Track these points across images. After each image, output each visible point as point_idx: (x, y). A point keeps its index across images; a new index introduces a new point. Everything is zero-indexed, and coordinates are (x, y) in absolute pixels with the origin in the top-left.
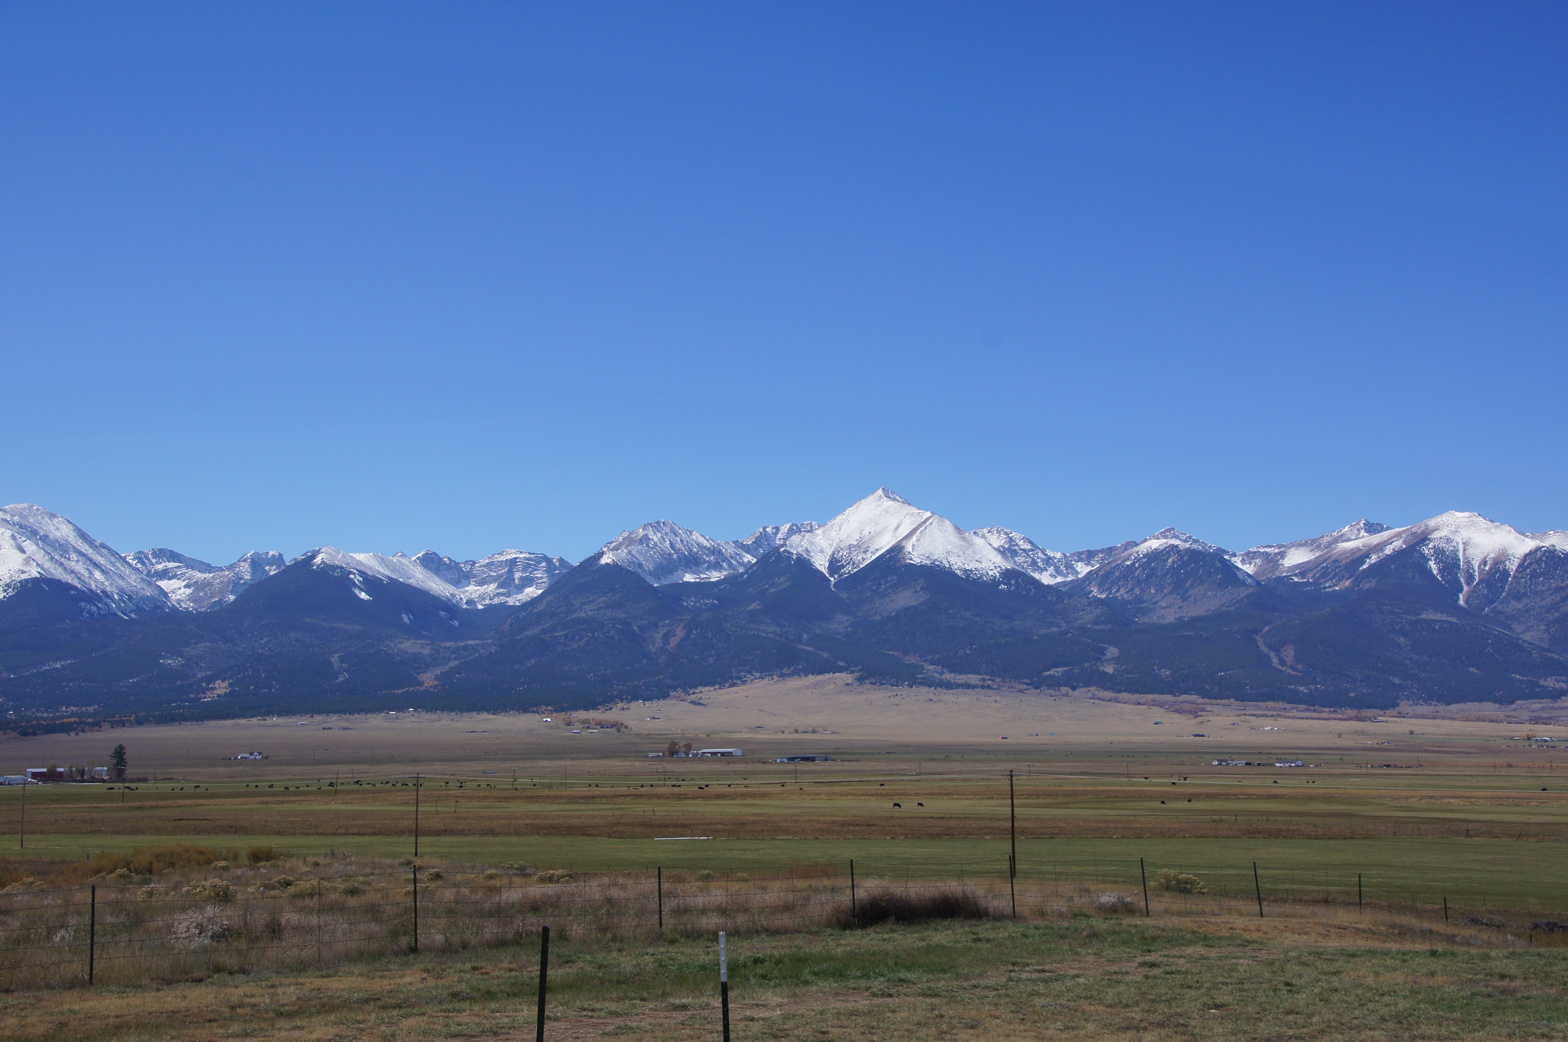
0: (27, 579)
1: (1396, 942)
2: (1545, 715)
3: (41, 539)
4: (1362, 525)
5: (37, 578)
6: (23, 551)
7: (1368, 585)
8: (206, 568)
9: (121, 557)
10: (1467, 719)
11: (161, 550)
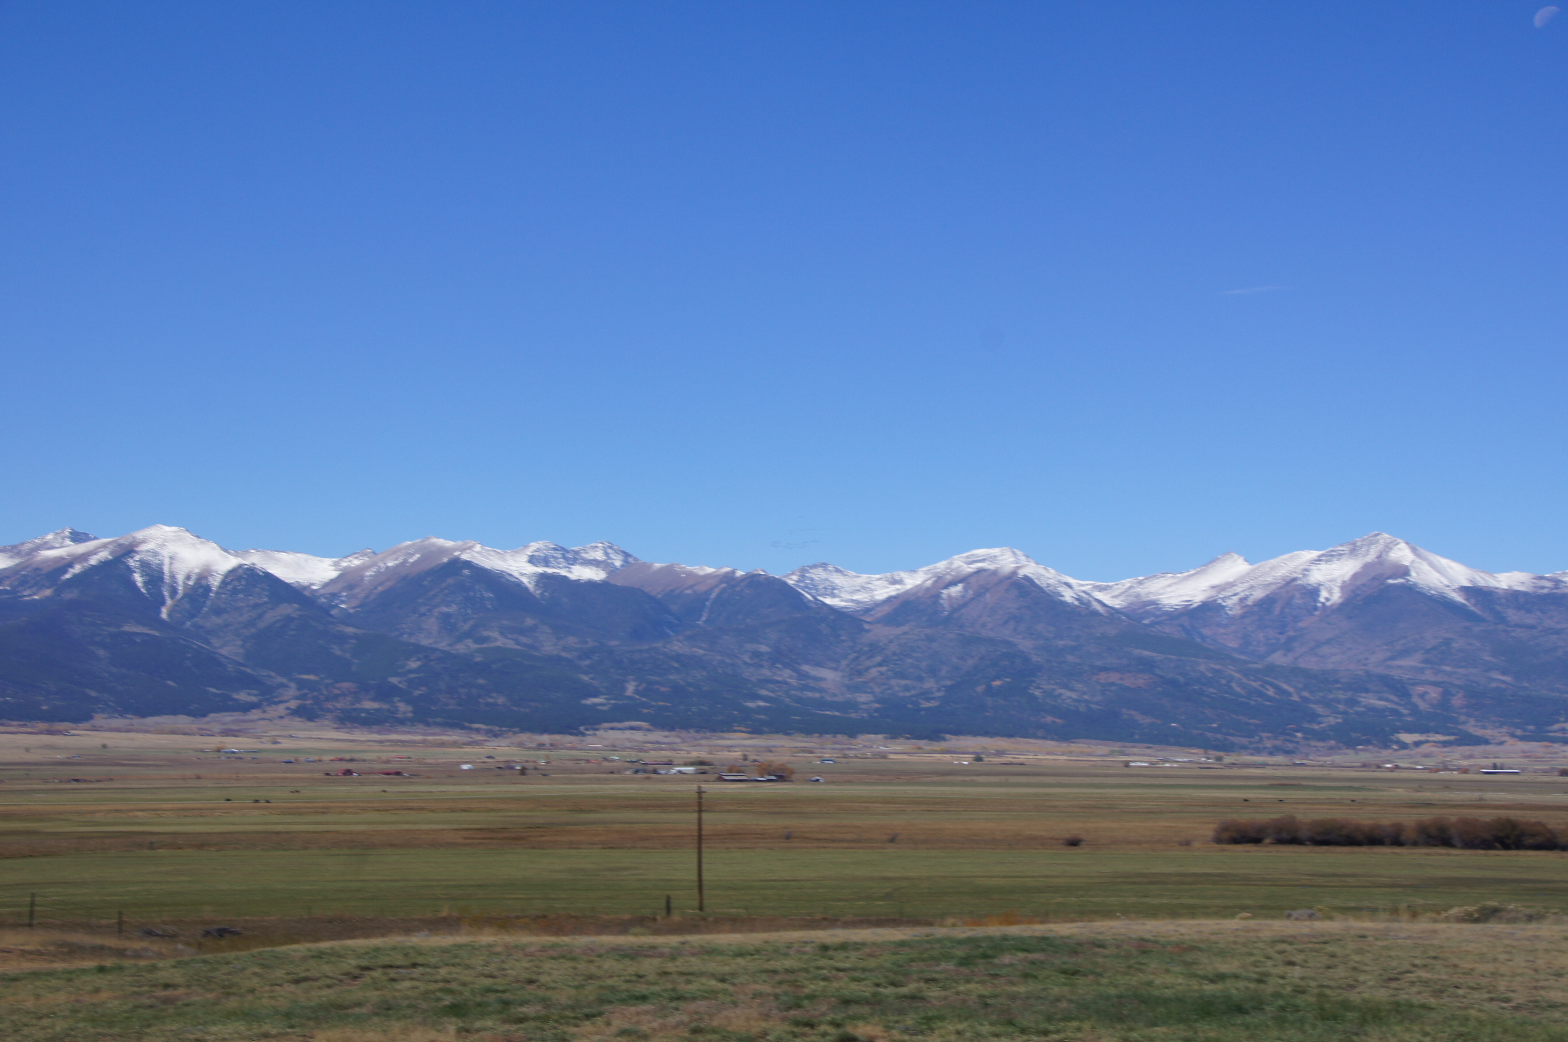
1: (64, 960)
2: (235, 727)
4: (68, 534)
7: (69, 595)
10: (161, 732)
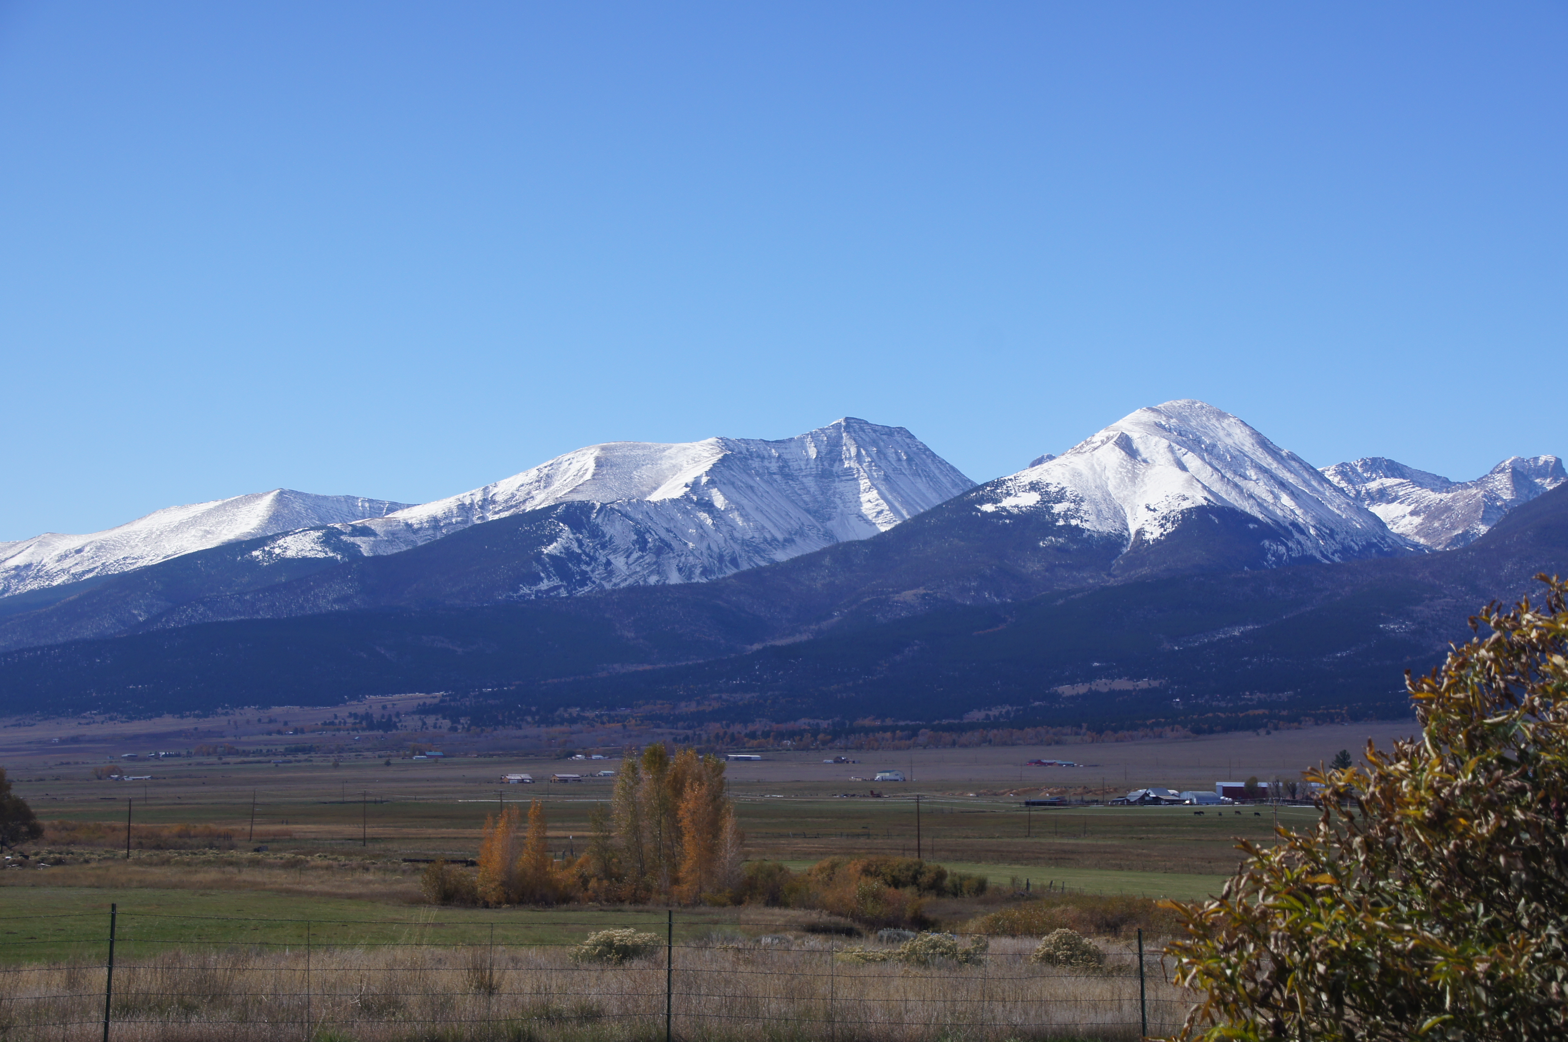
0: (1190, 509)
3: (1206, 450)
5: (1203, 506)
6: (1183, 468)
8: (1443, 484)
9: (1317, 472)
11: (1374, 460)
